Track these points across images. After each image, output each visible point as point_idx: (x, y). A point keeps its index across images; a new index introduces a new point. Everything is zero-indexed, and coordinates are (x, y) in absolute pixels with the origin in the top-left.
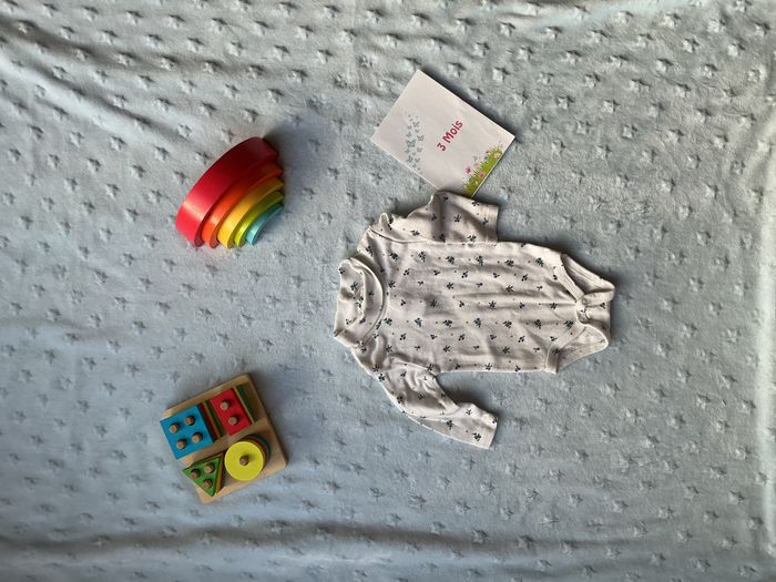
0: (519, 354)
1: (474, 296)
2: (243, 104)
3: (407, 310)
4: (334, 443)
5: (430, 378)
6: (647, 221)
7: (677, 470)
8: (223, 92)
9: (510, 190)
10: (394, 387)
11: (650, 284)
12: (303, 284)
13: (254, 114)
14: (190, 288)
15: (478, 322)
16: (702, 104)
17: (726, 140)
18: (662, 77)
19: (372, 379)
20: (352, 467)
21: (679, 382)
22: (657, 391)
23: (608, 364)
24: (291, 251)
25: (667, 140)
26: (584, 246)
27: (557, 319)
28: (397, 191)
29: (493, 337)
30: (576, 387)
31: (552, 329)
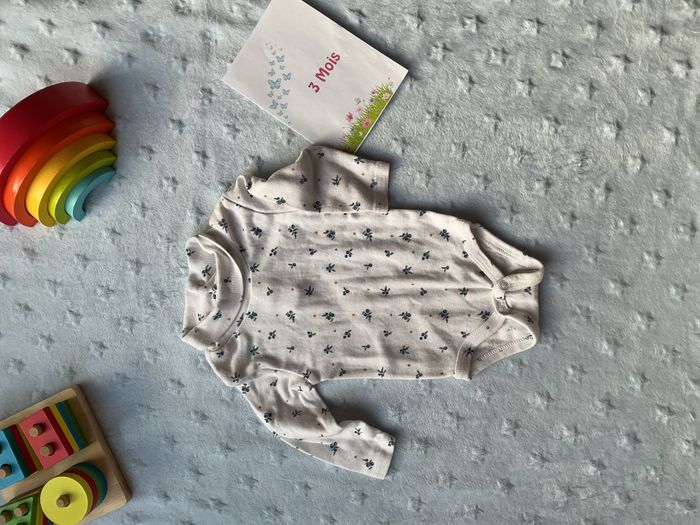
0: (421, 355)
1: (362, 280)
2: (63, 43)
3: (276, 301)
4: (187, 473)
5: (306, 389)
6: (585, 177)
7: (632, 504)
8: (38, 29)
9: (404, 142)
10: (262, 399)
11: (591, 260)
12: (143, 269)
13: (76, 54)
14: (5, 277)
15: (367, 314)
16: (656, 19)
17: (689, 66)
19: (234, 390)
20: (211, 503)
21: (633, 389)
22: (602, 401)
23: (537, 366)
24: (127, 228)
25: (610, 69)
26: (503, 212)
27: (469, 308)
28: (259, 147)
29: (387, 334)
30: (496, 397)
31: (462, 322)
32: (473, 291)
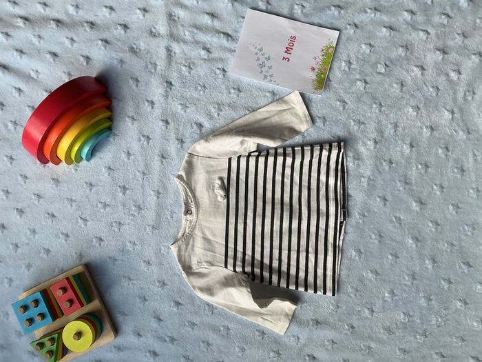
2: (80, 52)
4: (153, 320)
6: (398, 138)
7: (427, 339)
8: (64, 43)
11: (401, 189)
12: (128, 192)
13: (88, 58)
14: (39, 196)
16: (440, 44)
17: (460, 73)
18: (408, 23)
20: (167, 339)
21: (427, 268)
22: (407, 275)
25: (413, 74)
28: (200, 118)
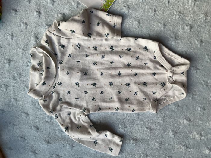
0: (134, 102)
1: (109, 69)
3: (70, 77)
4: (31, 153)
5: (83, 116)
6: (207, 24)
9: (128, 7)
10: (64, 121)
12: (12, 63)
15: (111, 84)
19: (51, 117)
23: (185, 107)
26: (171, 39)
27: (156, 81)
28: (64, 9)
29: (119, 92)
30: (167, 120)
31: (153, 87)
32: (158, 74)
